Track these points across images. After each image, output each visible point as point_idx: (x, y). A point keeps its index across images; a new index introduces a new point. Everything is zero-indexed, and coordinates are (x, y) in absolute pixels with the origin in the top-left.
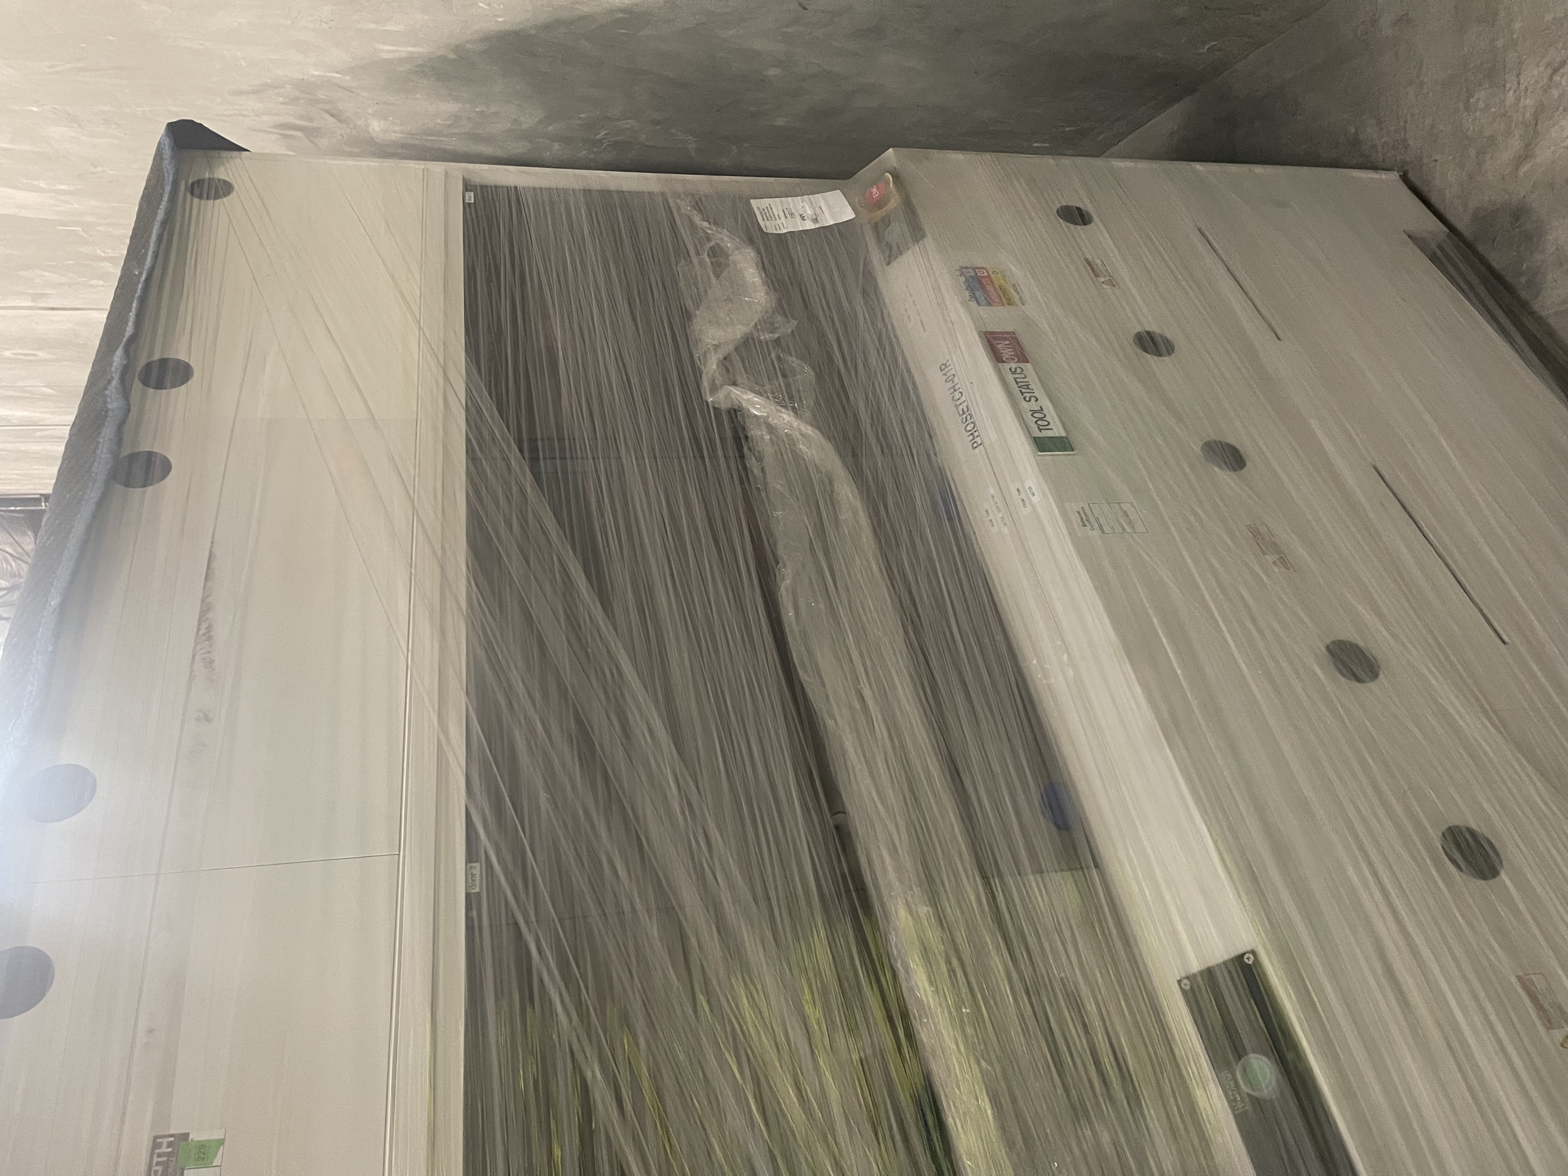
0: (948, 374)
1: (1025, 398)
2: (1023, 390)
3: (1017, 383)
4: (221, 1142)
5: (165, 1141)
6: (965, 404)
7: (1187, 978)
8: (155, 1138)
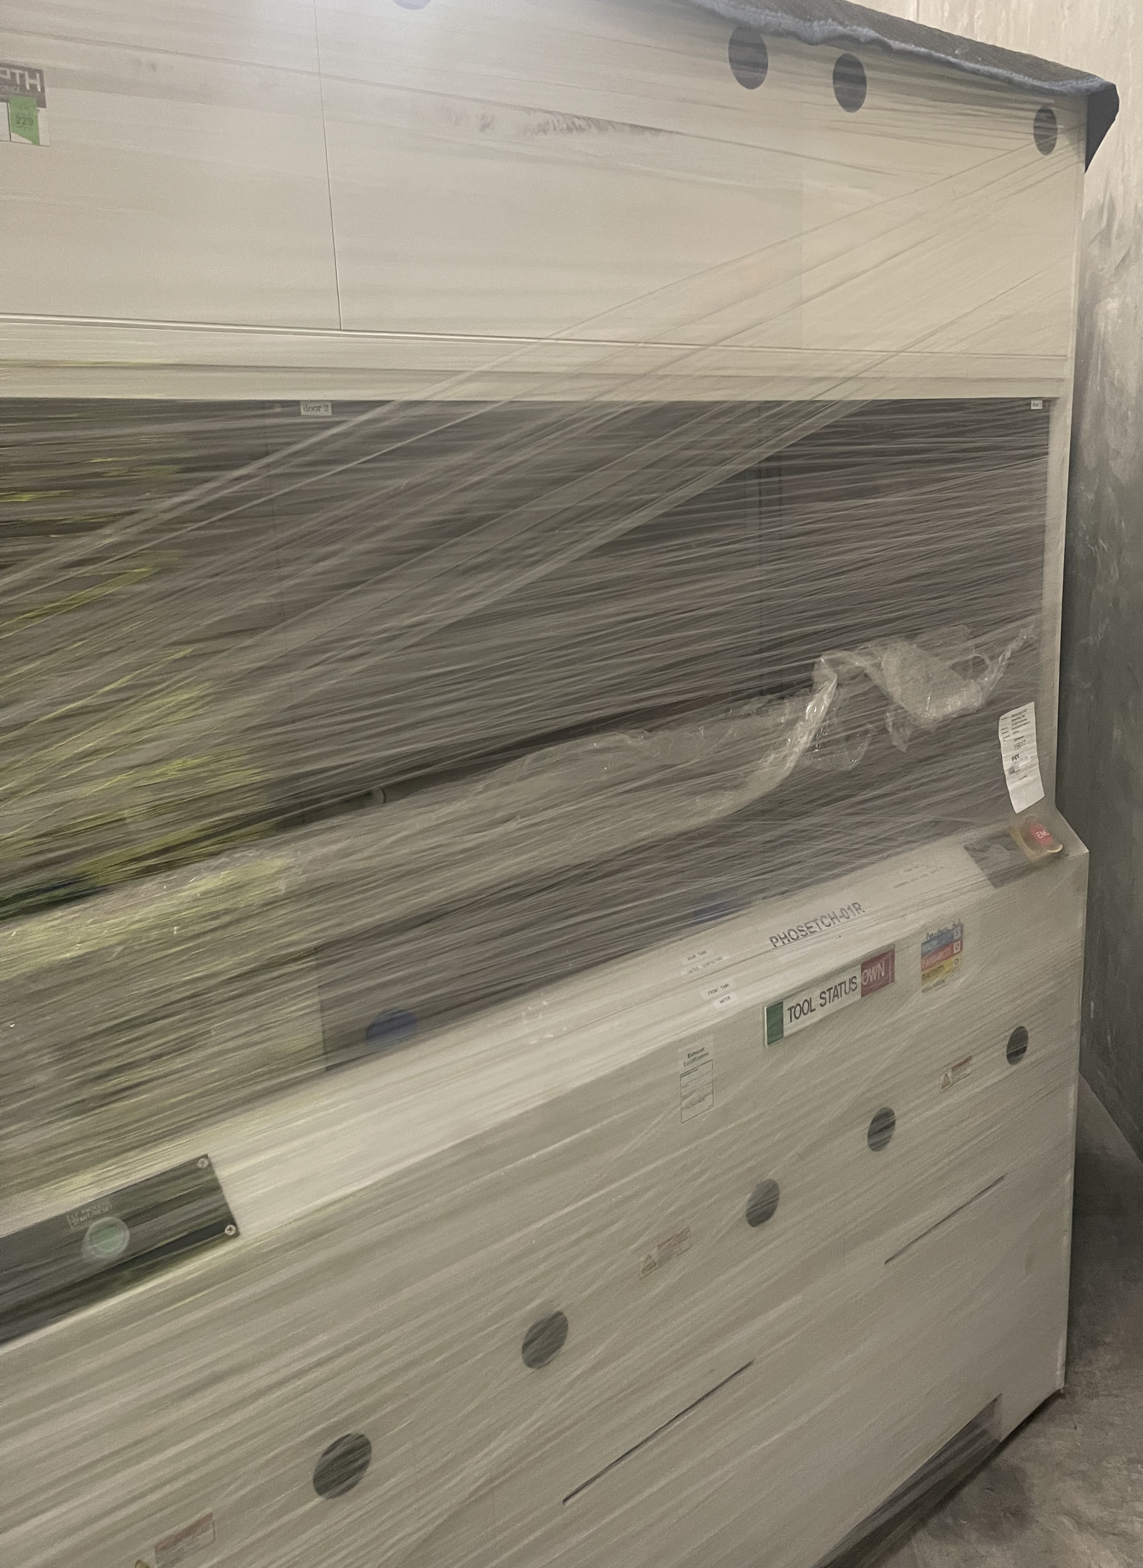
0: (849, 912)
1: (824, 992)
2: (832, 991)
3: (840, 984)
4: (36, 141)
5: (37, 82)
6: (818, 929)
7: (210, 1165)
8: (41, 72)
